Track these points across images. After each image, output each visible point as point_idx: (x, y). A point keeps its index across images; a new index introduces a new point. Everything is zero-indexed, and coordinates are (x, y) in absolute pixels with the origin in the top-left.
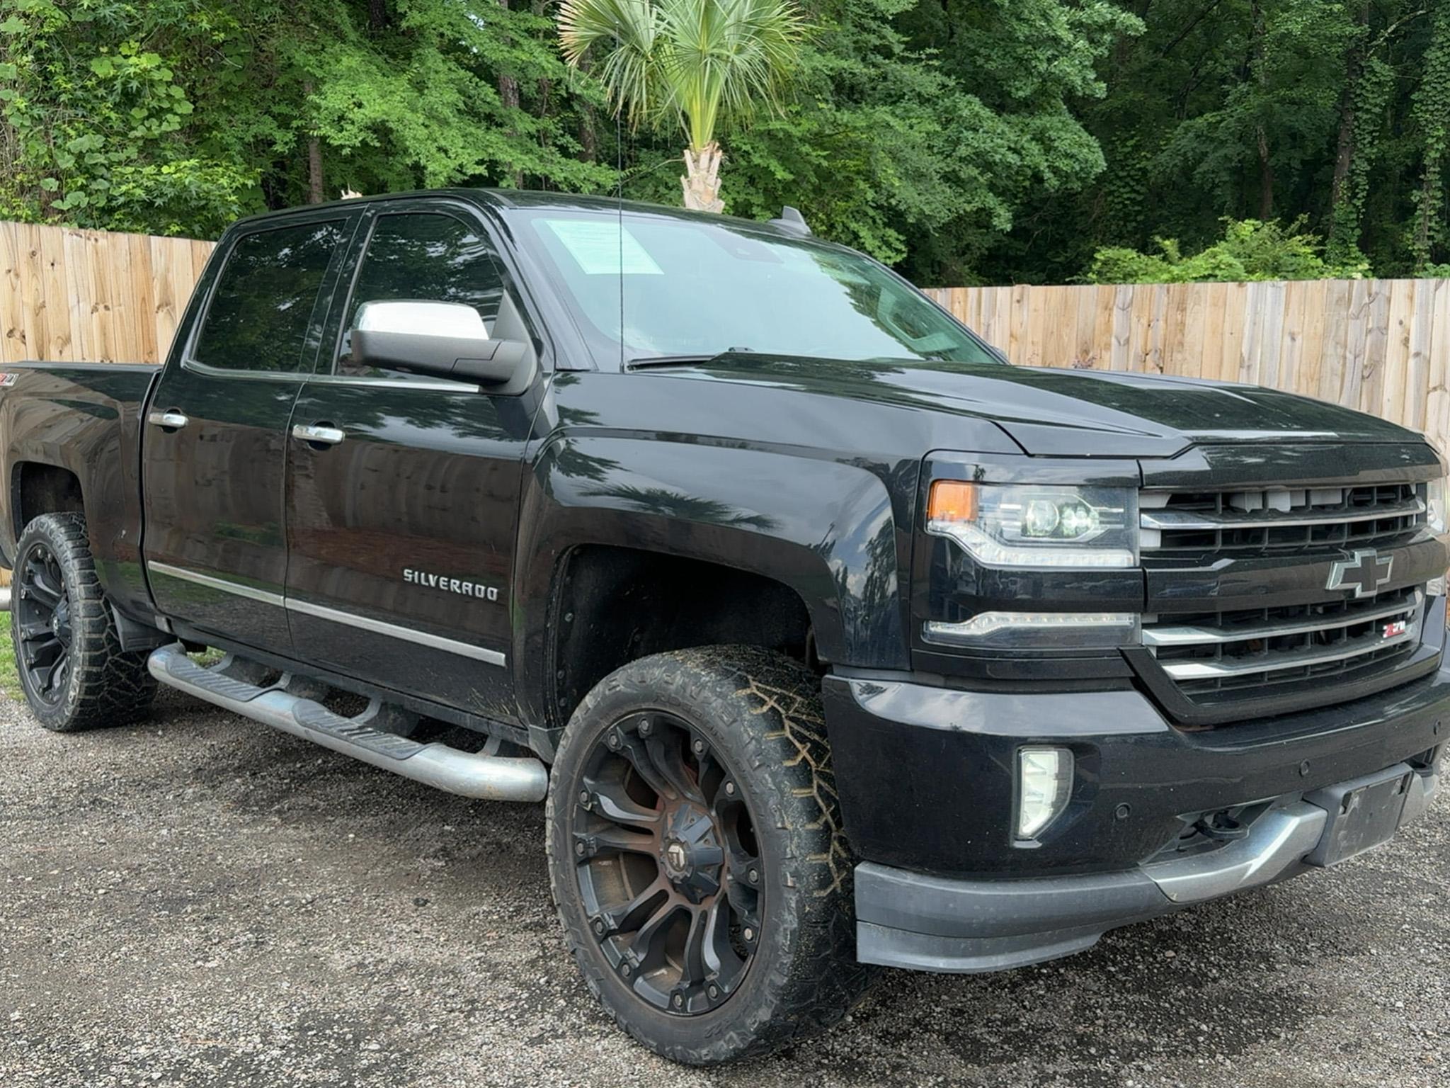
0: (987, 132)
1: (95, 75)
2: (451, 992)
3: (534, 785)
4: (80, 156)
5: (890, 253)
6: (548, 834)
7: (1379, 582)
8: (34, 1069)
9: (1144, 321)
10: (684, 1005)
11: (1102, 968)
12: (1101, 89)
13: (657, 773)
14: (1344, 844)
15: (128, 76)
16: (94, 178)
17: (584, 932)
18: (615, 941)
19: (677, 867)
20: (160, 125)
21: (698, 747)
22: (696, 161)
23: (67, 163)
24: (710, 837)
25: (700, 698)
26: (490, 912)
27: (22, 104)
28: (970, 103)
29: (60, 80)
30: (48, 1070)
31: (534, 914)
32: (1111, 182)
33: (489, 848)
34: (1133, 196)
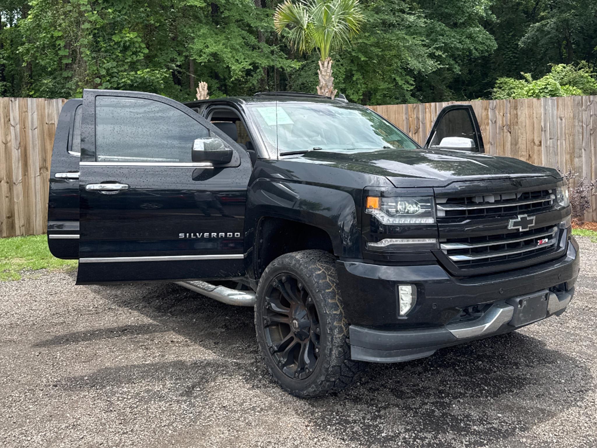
0: (447, 36)
1: (114, 41)
2: (224, 372)
3: (252, 299)
4: (108, 70)
5: (408, 86)
6: (255, 317)
7: (529, 226)
8: (92, 395)
9: (502, 114)
10: (298, 376)
11: (454, 368)
12: (494, 17)
13: (288, 295)
14: (522, 318)
15: (126, 41)
16: (113, 77)
17: (267, 351)
18: (277, 355)
19: (296, 328)
20: (137, 57)
21: (300, 285)
22: (323, 65)
23: (103, 72)
24: (306, 317)
25: (300, 269)
26: (239, 347)
27: (88, 53)
28: (440, 25)
29: (102, 43)
30: (96, 395)
31: (255, 348)
32: (503, 50)
33: (241, 325)
34: (514, 55)
